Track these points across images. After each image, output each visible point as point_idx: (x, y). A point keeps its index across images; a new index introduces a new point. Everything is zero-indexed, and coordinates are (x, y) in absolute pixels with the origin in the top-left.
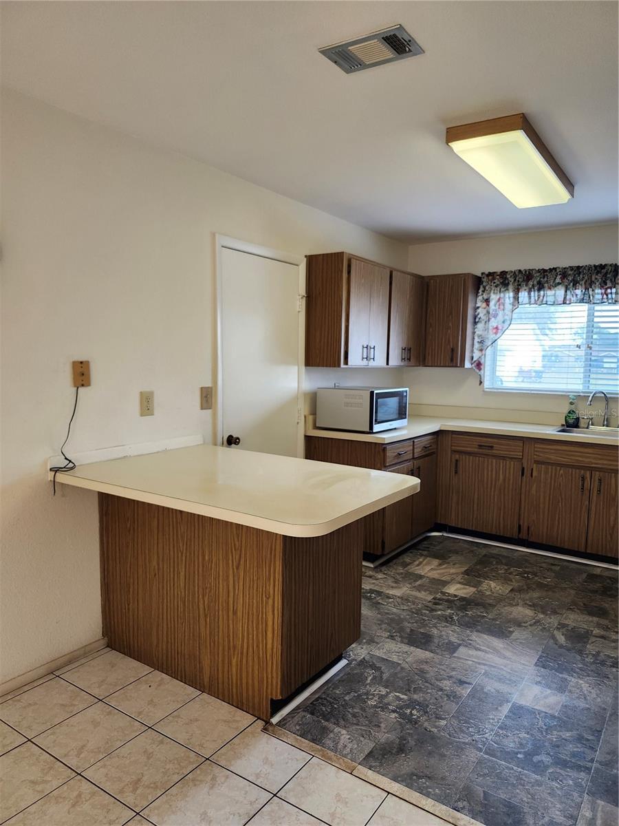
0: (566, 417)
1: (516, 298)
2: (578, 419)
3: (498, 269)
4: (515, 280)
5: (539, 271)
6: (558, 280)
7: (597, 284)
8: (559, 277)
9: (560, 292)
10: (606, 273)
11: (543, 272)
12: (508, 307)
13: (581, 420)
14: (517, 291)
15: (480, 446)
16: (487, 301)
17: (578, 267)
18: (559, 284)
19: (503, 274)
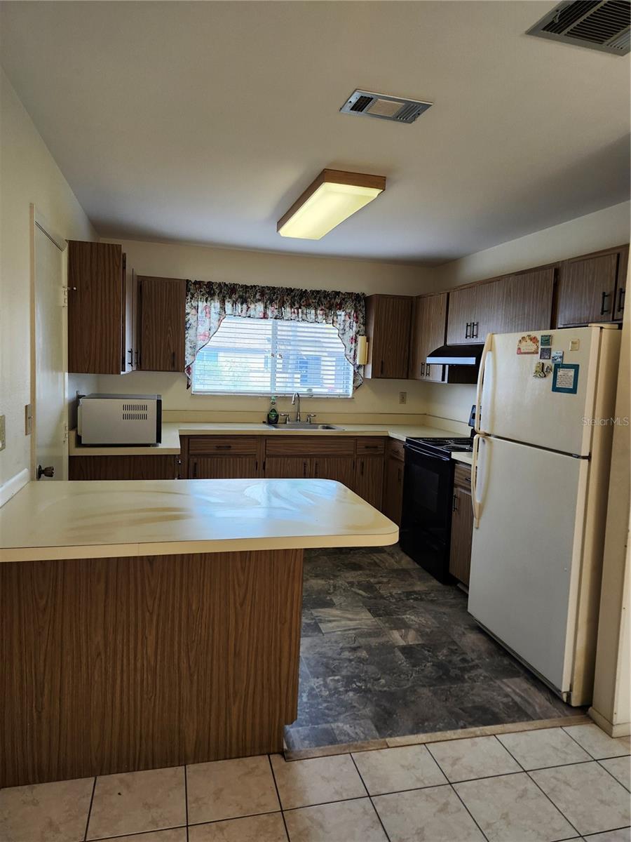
0: (268, 415)
1: (223, 308)
2: (277, 416)
3: (205, 278)
4: (221, 292)
5: (242, 286)
6: (258, 297)
7: (288, 304)
8: (258, 294)
9: (260, 307)
10: (294, 296)
11: (246, 287)
12: (214, 316)
13: (280, 417)
14: (223, 302)
15: (219, 448)
16: (197, 308)
17: (274, 288)
18: (259, 300)
19: (210, 284)
